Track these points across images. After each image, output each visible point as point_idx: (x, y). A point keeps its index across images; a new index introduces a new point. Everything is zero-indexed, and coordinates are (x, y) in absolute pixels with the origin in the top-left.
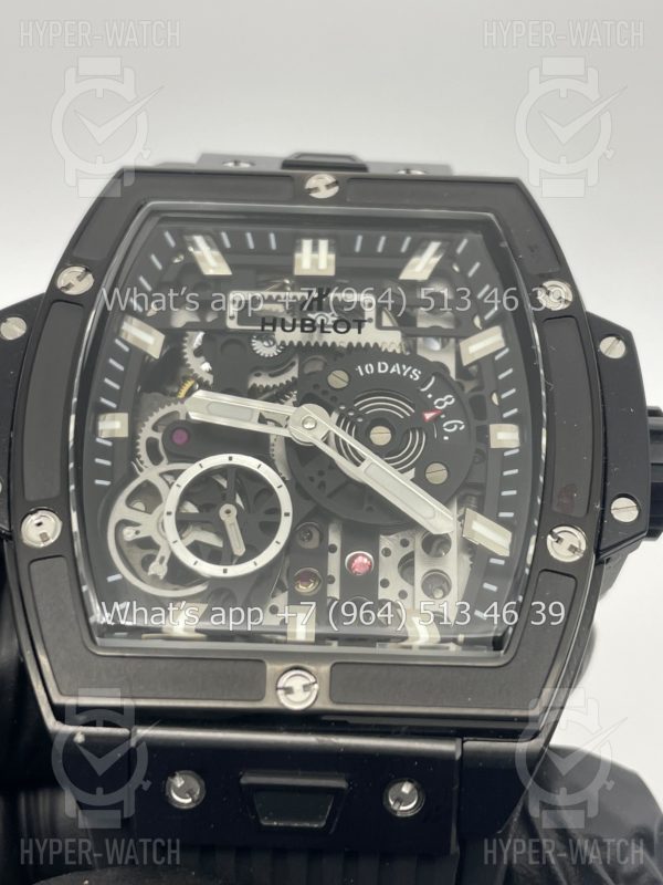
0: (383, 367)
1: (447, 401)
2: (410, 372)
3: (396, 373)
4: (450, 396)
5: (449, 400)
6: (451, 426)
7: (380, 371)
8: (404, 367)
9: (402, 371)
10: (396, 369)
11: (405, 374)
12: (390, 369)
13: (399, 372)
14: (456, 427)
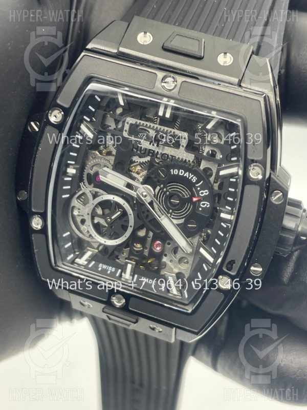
0: (182, 173)
1: (205, 193)
2: (192, 178)
3: (186, 176)
4: (207, 191)
5: (206, 192)
6: (204, 204)
7: (180, 174)
8: (190, 174)
9: (189, 176)
10: (187, 175)
11: (190, 178)
12: (184, 174)
13: (188, 177)
14: (206, 205)
